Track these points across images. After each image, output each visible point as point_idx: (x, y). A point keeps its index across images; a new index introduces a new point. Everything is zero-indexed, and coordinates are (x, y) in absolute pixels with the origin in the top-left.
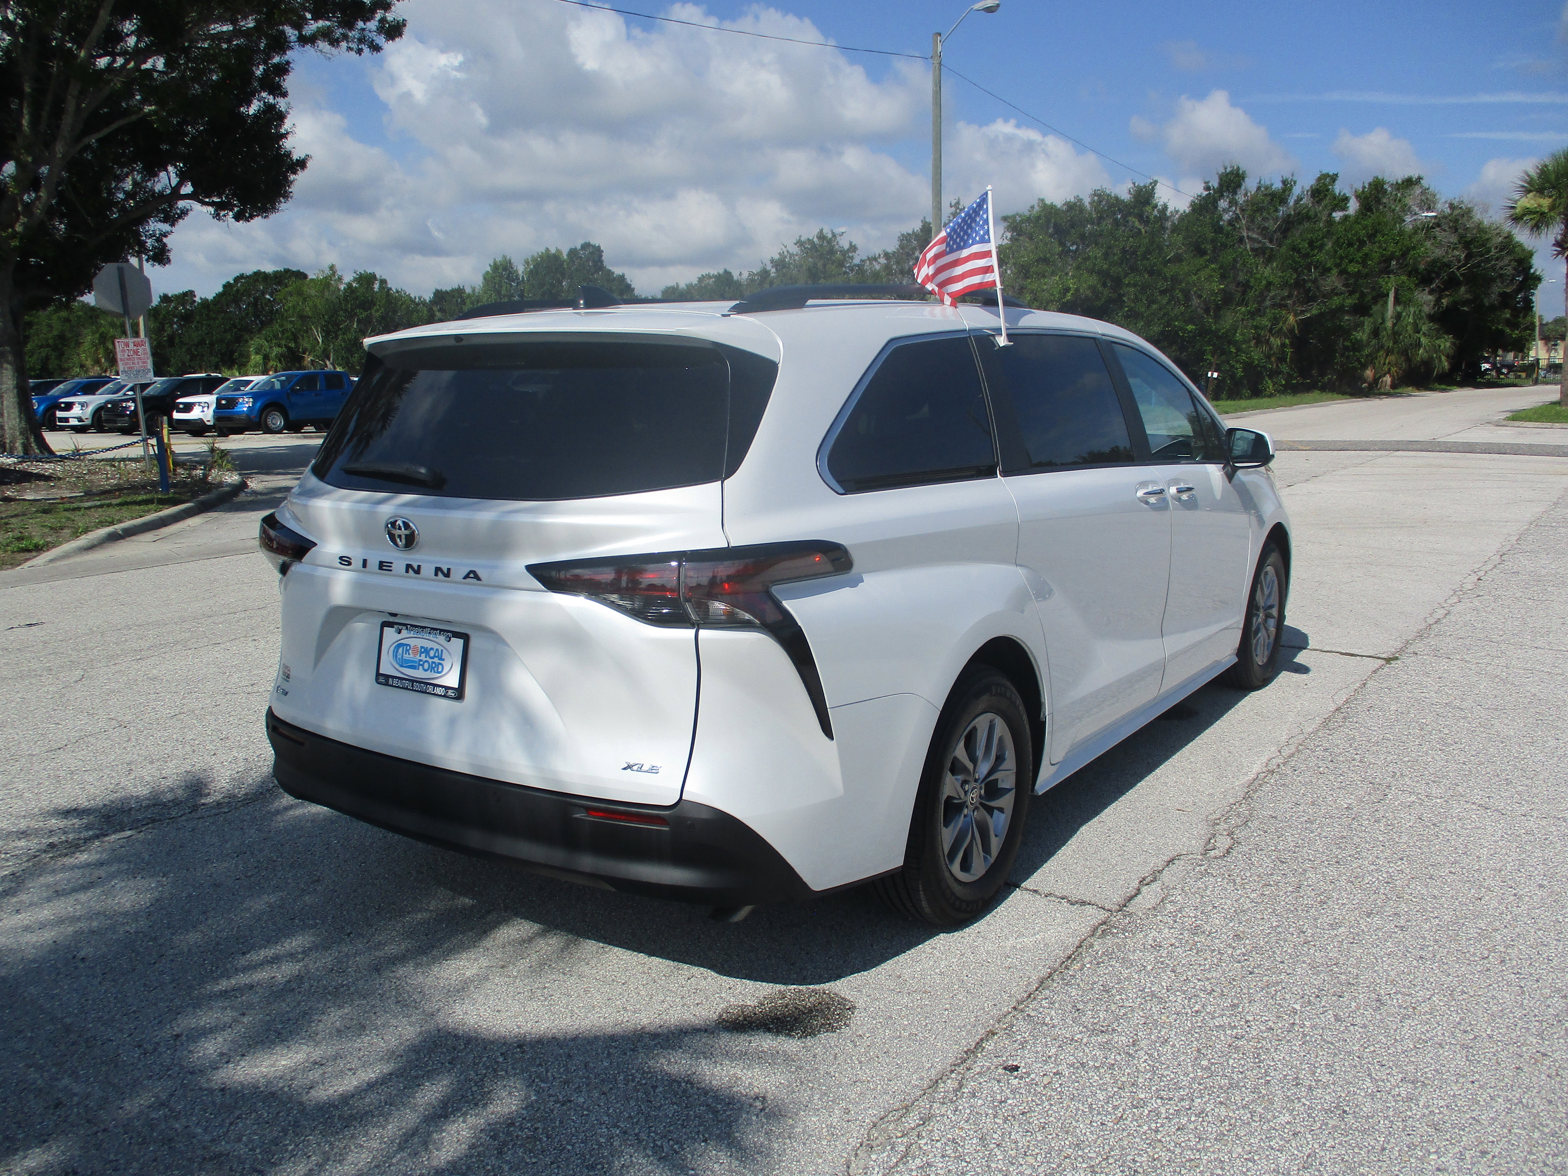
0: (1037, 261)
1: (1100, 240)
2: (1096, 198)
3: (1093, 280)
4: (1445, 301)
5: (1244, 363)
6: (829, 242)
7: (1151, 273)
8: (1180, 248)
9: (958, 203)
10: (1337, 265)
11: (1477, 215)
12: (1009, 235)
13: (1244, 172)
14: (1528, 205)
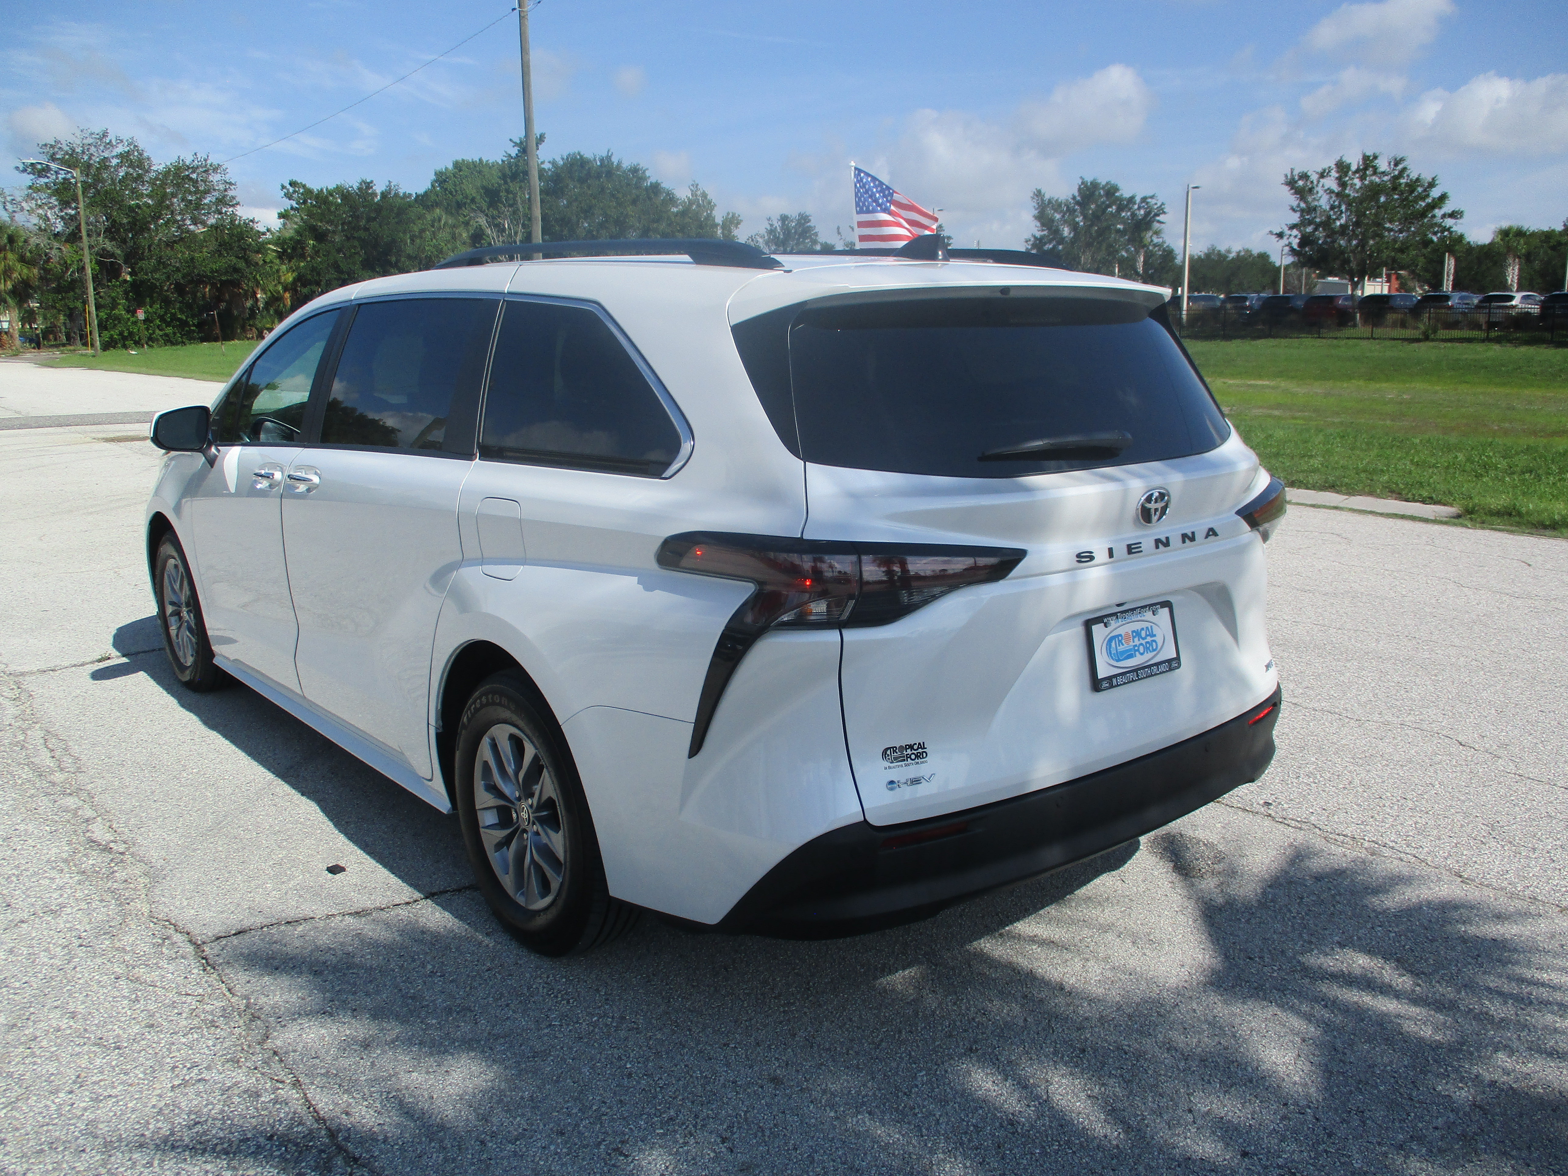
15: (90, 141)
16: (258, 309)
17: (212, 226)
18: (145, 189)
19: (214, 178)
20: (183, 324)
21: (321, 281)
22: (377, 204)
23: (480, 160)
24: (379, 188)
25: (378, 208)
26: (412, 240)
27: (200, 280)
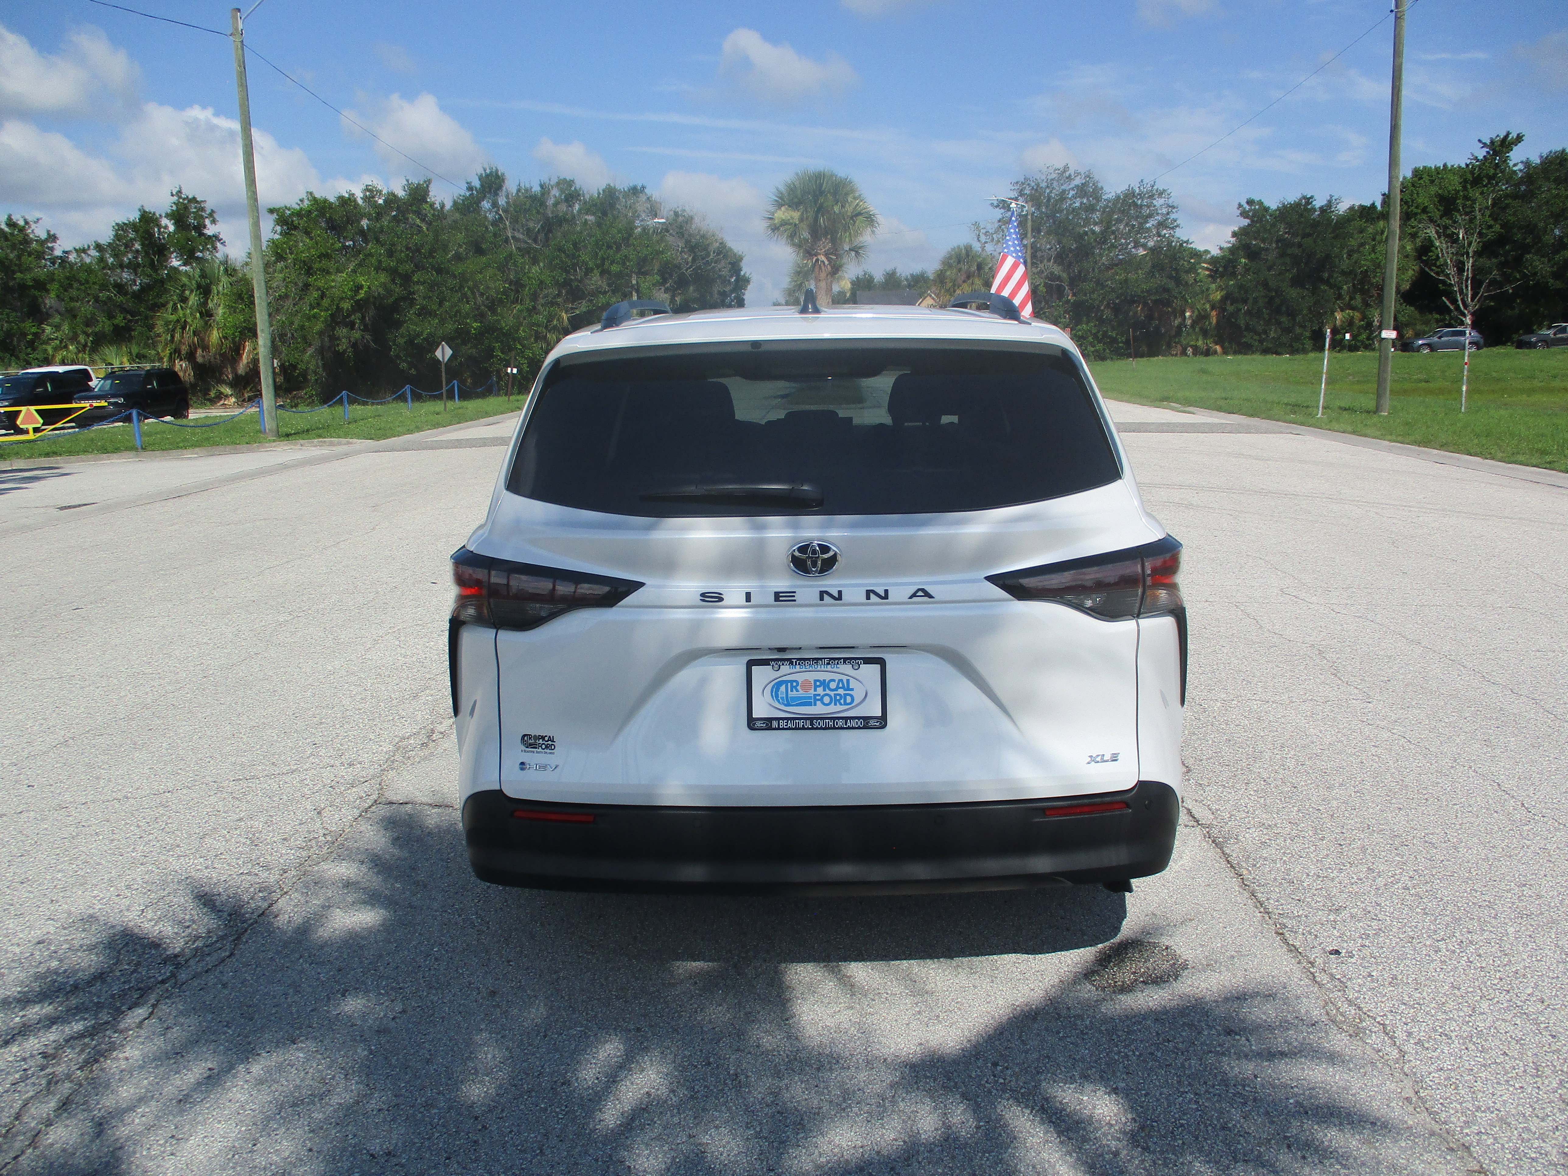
0: (318, 257)
1: (382, 238)
2: (368, 193)
3: (383, 278)
4: (678, 299)
5: (528, 358)
6: (22, 230)
7: (439, 271)
8: (460, 246)
9: (180, 192)
10: (598, 267)
11: (697, 223)
12: (278, 228)
13: (503, 174)
14: (784, 217)
15: (1054, 176)
16: (1185, 327)
17: (1151, 249)
18: (1096, 216)
19: (1158, 202)
20: (1114, 340)
21: (1248, 299)
22: (1314, 220)
23: (1445, 165)
24: (1319, 202)
25: (1315, 224)
26: (1350, 256)
27: (1132, 301)
